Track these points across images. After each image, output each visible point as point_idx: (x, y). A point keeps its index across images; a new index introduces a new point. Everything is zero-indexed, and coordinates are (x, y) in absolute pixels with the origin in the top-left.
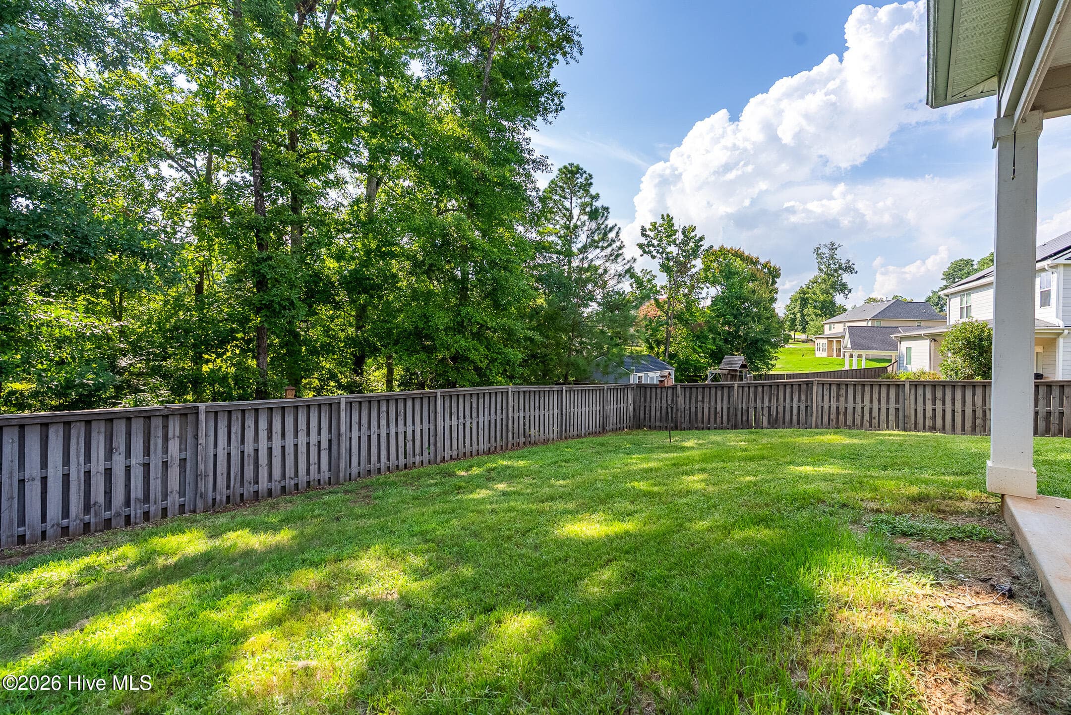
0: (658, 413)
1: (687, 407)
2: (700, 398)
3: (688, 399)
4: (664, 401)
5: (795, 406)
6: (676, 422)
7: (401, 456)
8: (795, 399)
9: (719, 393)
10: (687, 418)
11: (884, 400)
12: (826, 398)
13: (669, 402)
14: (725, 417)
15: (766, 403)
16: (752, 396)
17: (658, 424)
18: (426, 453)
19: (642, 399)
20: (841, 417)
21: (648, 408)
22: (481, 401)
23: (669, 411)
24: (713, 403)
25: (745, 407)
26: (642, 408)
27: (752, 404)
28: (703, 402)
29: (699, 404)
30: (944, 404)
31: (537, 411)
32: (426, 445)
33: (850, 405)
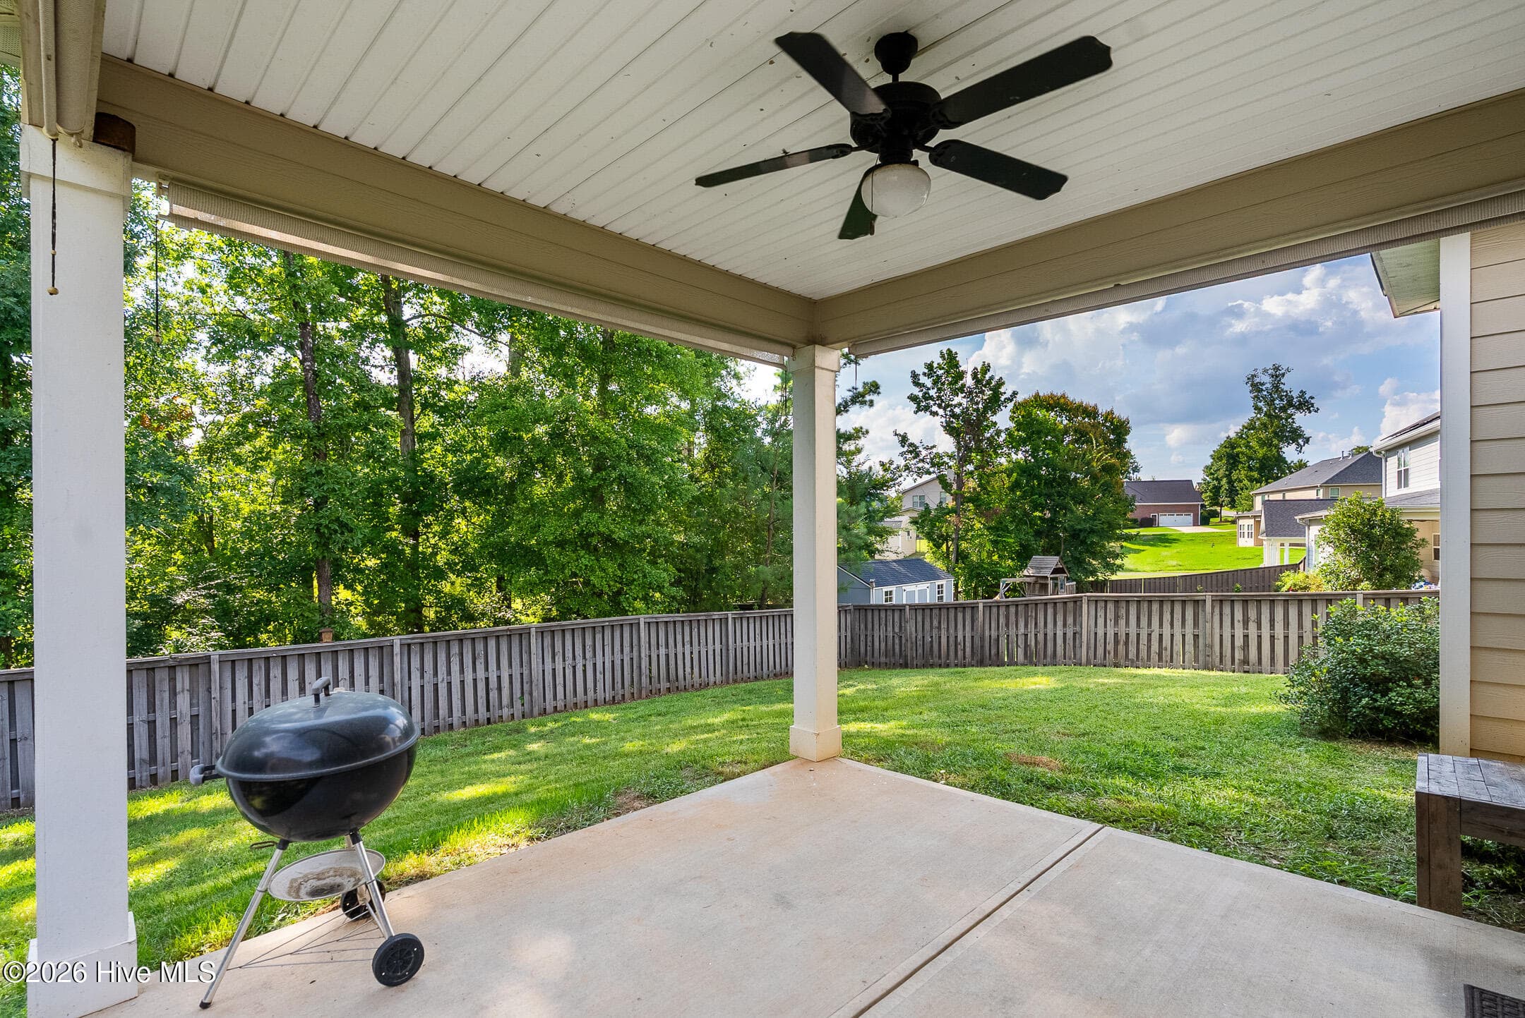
0: (883, 645)
1: (920, 637)
2: (935, 623)
3: (920, 624)
4: (890, 629)
5: (1060, 634)
6: (906, 656)
7: (482, 708)
8: (1060, 623)
9: (960, 616)
10: (920, 651)
11: (1177, 623)
12: (1101, 621)
13: (897, 630)
14: (968, 650)
15: (1022, 630)
16: (1002, 620)
17: (883, 659)
18: (517, 704)
19: (862, 626)
20: (1121, 648)
21: (869, 639)
22: (599, 636)
23: (897, 641)
24: (952, 631)
25: (994, 634)
26: (862, 638)
27: (1003, 630)
28: (939, 628)
29: (935, 632)
30: (1259, 627)
31: (687, 646)
32: (517, 693)
33: (1133, 630)
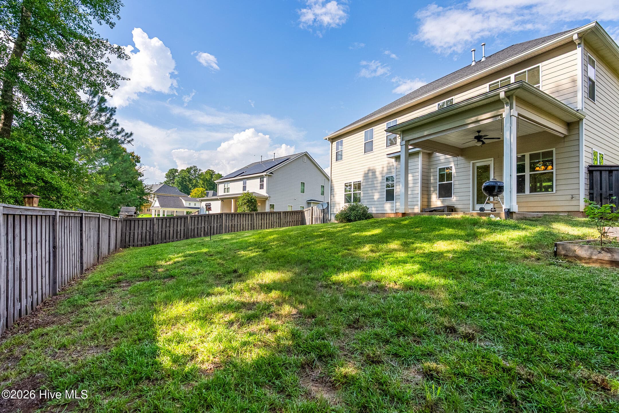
0: (140, 236)
1: (160, 231)
2: (168, 225)
3: (160, 226)
4: (144, 229)
5: (215, 226)
6: (153, 240)
8: (215, 222)
9: (179, 221)
10: (160, 237)
11: (247, 221)
12: (228, 221)
13: (148, 229)
14: (182, 235)
15: (203, 225)
16: (196, 222)
17: (140, 243)
19: (128, 228)
20: (233, 229)
21: (132, 234)
23: (148, 234)
24: (175, 227)
25: (193, 228)
26: (128, 234)
27: (196, 226)
28: (170, 227)
29: (168, 228)
33: (236, 223)
